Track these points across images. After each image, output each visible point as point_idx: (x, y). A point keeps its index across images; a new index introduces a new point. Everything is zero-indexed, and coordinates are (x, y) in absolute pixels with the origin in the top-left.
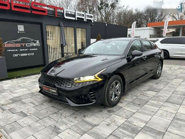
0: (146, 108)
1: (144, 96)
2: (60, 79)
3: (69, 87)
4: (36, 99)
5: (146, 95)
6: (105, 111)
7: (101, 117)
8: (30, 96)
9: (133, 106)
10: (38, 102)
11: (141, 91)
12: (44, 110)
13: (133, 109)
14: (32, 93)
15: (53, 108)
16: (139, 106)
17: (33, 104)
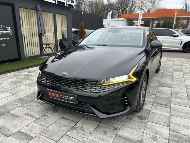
0: (176, 109)
1: (162, 94)
2: (79, 81)
3: (95, 92)
4: (31, 107)
5: (163, 92)
6: (135, 119)
7: (136, 127)
8: (20, 105)
9: (160, 107)
10: (38, 113)
11: (153, 87)
12: (54, 125)
13: (164, 112)
14: (21, 99)
15: (64, 120)
16: (166, 107)
17: (31, 116)
